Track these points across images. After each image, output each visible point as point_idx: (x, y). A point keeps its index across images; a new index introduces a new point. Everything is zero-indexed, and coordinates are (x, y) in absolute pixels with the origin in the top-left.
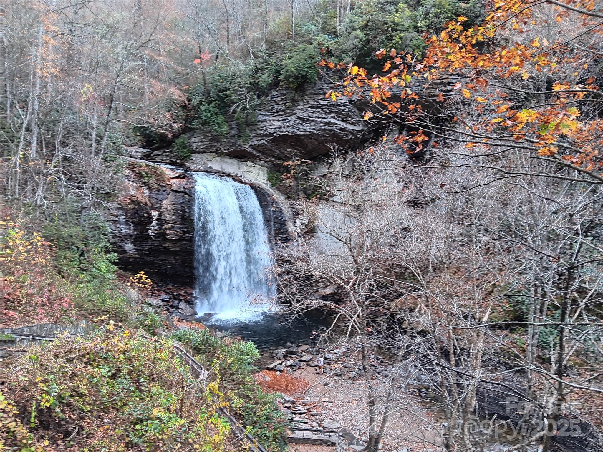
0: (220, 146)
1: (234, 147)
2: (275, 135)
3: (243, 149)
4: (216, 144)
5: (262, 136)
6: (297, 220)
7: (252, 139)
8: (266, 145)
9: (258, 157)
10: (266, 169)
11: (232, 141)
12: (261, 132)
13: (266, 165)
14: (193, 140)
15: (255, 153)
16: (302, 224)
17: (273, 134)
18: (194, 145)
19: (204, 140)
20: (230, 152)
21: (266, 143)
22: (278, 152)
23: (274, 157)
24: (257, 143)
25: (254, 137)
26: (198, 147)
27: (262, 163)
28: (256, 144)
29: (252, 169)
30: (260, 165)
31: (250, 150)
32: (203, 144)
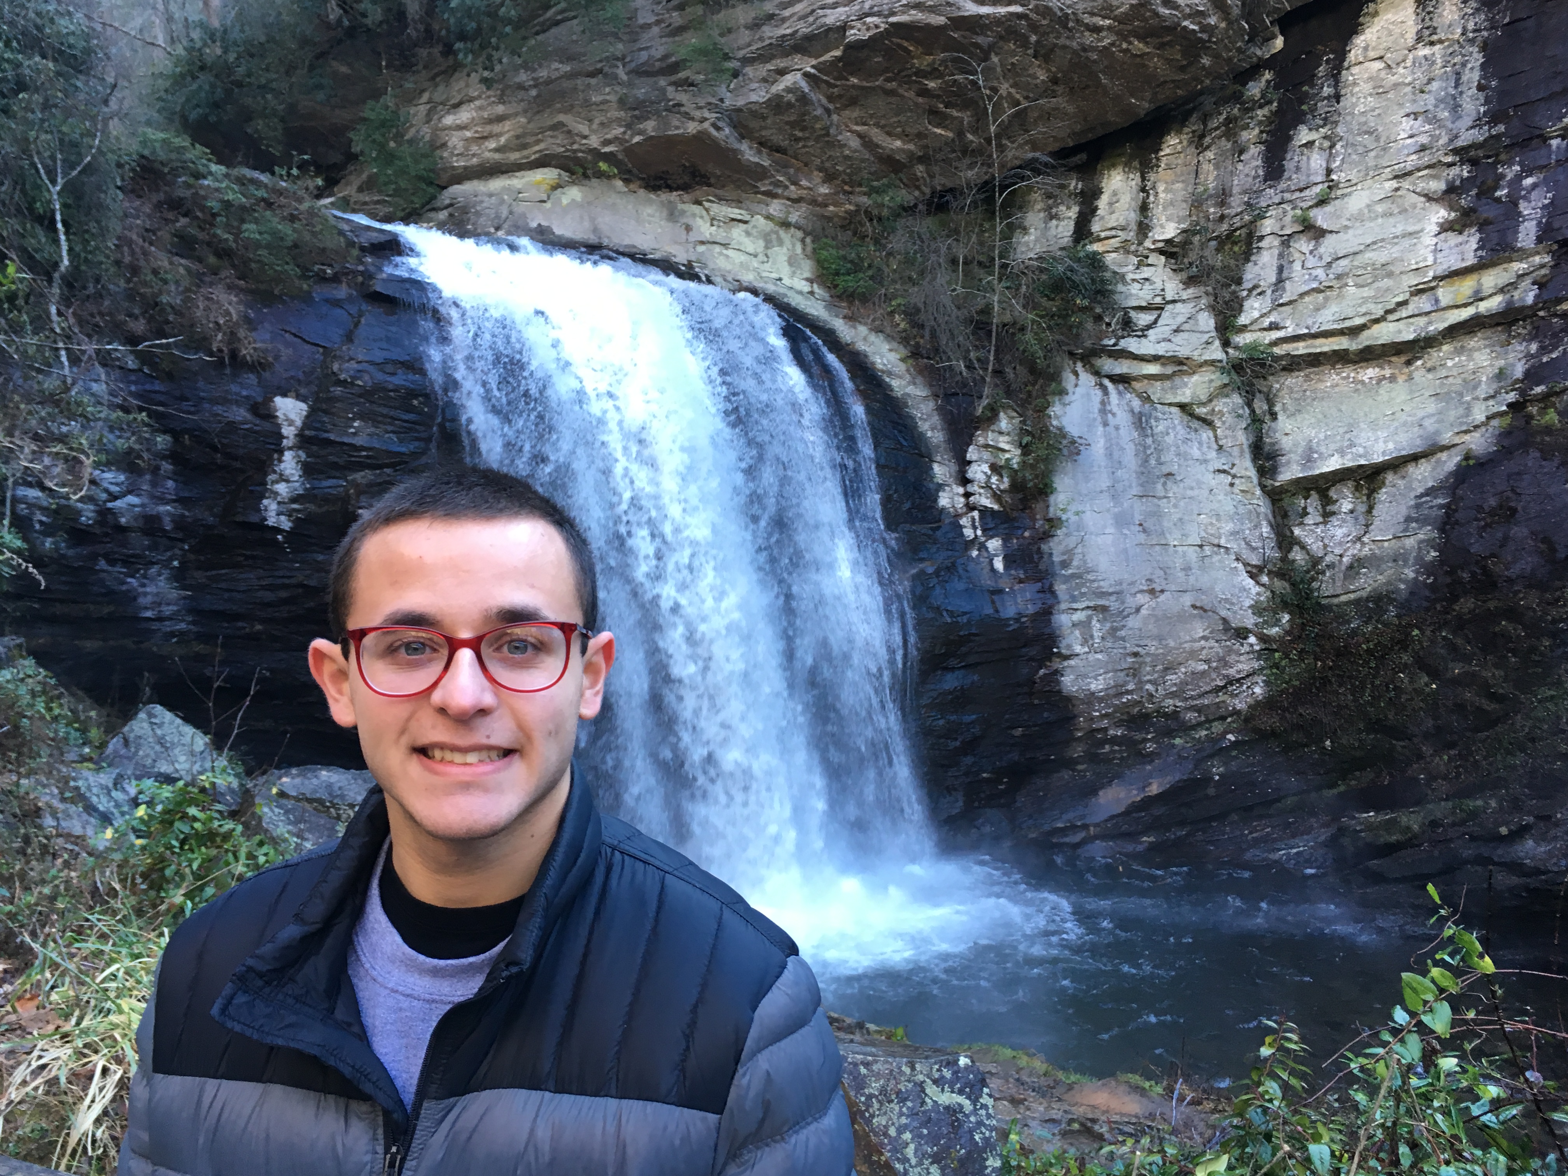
0: (584, 129)
1: (650, 126)
2: (853, 34)
3: (692, 128)
4: (561, 117)
5: (786, 54)
6: (972, 453)
7: (736, 74)
8: (803, 99)
9: (760, 173)
10: (800, 234)
11: (641, 92)
12: (785, 30)
13: (794, 218)
14: (449, 120)
15: (749, 153)
16: (995, 468)
17: (843, 28)
18: (455, 140)
19: (500, 109)
20: (630, 151)
21: (804, 85)
22: (854, 143)
23: (830, 177)
24: (758, 95)
25: (747, 61)
26: (474, 149)
27: (776, 207)
28: (754, 97)
29: (737, 233)
30: (768, 217)
31: (725, 134)
32: (496, 128)
